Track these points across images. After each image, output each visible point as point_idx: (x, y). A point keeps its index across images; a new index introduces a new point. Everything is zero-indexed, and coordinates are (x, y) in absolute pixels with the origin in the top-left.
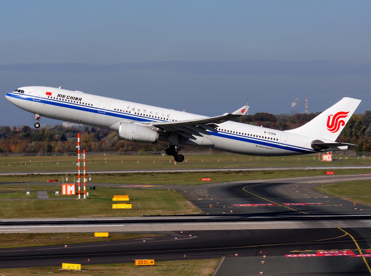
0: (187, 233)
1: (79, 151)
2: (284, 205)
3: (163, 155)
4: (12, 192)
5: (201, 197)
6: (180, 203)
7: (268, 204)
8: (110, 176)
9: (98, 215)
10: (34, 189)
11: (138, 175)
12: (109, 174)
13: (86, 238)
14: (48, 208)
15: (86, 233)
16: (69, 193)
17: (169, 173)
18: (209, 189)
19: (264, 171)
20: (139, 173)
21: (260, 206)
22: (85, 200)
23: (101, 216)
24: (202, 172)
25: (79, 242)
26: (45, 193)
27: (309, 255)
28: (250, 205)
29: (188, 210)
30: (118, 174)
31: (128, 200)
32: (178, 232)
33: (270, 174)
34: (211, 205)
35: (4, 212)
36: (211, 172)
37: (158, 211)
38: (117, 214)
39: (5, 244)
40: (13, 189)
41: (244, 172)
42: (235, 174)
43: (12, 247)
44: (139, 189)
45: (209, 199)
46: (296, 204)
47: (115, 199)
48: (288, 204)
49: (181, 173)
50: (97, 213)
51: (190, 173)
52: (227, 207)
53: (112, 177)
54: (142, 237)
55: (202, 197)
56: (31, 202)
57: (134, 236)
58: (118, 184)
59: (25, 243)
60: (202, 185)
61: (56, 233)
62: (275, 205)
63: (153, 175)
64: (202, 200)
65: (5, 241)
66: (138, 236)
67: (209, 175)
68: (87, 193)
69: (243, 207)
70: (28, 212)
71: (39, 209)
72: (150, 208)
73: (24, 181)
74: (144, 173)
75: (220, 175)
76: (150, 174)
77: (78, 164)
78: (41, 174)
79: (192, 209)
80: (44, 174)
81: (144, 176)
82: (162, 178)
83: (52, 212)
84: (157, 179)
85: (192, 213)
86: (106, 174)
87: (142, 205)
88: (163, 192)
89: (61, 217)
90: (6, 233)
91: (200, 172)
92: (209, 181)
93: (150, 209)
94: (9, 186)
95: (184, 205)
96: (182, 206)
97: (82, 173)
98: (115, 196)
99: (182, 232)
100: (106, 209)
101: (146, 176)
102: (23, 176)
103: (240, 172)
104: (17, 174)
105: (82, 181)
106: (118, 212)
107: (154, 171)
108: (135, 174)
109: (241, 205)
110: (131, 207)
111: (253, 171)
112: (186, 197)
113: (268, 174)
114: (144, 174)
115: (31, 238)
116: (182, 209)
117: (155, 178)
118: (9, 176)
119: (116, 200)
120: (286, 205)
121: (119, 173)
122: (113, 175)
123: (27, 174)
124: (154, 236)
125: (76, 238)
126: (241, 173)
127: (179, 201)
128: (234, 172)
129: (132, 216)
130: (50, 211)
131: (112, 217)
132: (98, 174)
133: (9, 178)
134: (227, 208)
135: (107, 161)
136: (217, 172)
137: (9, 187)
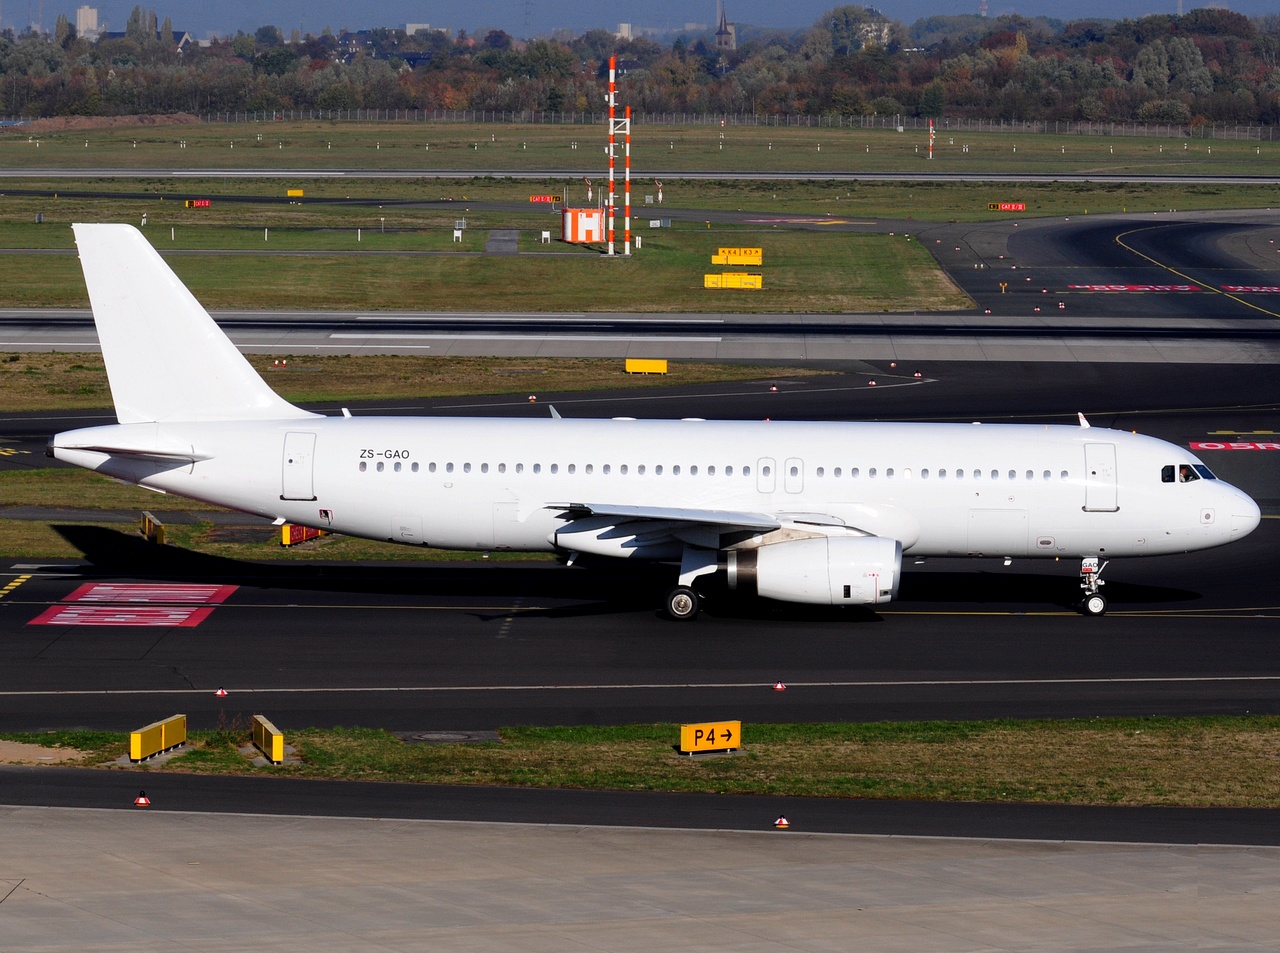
0: (907, 367)
1: (612, 111)
2: (1229, 291)
3: (901, 129)
4: (414, 230)
5: (981, 260)
6: (913, 277)
7: (1179, 288)
8: (724, 190)
9: (655, 307)
10: (483, 223)
11: (810, 187)
12: (721, 184)
13: (600, 375)
14: (508, 282)
15: (601, 359)
16: (582, 237)
17: (904, 184)
18: (1012, 237)
19: (1193, 186)
20: (813, 182)
21: (1153, 290)
22: (626, 259)
23: (662, 308)
24: (1004, 184)
25: (578, 387)
26: (515, 235)
27: (1261, 446)
28: (1123, 288)
29: (932, 299)
30: (748, 183)
31: (760, 263)
32: (882, 365)
33: (1210, 196)
34: (1003, 286)
35: (370, 288)
36: (1032, 185)
37: (840, 297)
38: (715, 303)
39: (350, 388)
40: (420, 221)
41: (1132, 188)
42: (1103, 193)
43: (370, 396)
44: (801, 230)
45: (1006, 266)
46: (1264, 289)
47: (716, 260)
48: (1240, 288)
49: (939, 185)
50: (653, 302)
51: (966, 184)
52: (1053, 292)
53: (732, 192)
54: (769, 376)
55: (986, 258)
56: (462, 262)
57: (744, 374)
58: (745, 212)
59: (412, 385)
60: (997, 223)
61: (509, 359)
62: (1199, 289)
63: (854, 190)
64: (983, 270)
65: (350, 379)
66: (758, 373)
67: (1023, 192)
68: (638, 240)
69: (1101, 294)
70: (444, 291)
71: (483, 283)
72: (820, 288)
73: (456, 199)
74: (827, 182)
75: (1060, 193)
76: (846, 187)
77: (610, 150)
78: (514, 176)
79: (944, 295)
80: (523, 179)
81: (827, 191)
82: (881, 200)
83: (518, 293)
84: (865, 200)
85: (941, 308)
86: (710, 183)
87: (799, 279)
88: (872, 241)
89: (540, 310)
90: (358, 355)
91: (997, 184)
92: (1020, 211)
93: (817, 292)
94: (410, 212)
95: (925, 282)
96: (918, 285)
97: (620, 176)
98: (720, 250)
99: (893, 364)
100: (685, 290)
101: (832, 190)
102: (458, 182)
103: (1120, 186)
104: (442, 175)
105: (619, 202)
106: (719, 300)
107: (860, 178)
108: (801, 183)
109: (1096, 288)
110: (759, 286)
111: (1158, 186)
112: (936, 259)
113: (1204, 197)
114: (829, 184)
115: (432, 372)
116: (913, 295)
117: (859, 198)
118: (416, 182)
119: (724, 263)
120: (1233, 291)
121: (752, 181)
122: (734, 185)
123: (473, 175)
124: (807, 373)
125: (569, 374)
126: (1122, 192)
127: (914, 269)
128: (1102, 186)
129: (753, 313)
130: (512, 289)
131: (694, 312)
132: (688, 182)
133: (418, 187)
134: (1051, 295)
135: (725, 143)
136: (1050, 183)
137: (407, 216)
